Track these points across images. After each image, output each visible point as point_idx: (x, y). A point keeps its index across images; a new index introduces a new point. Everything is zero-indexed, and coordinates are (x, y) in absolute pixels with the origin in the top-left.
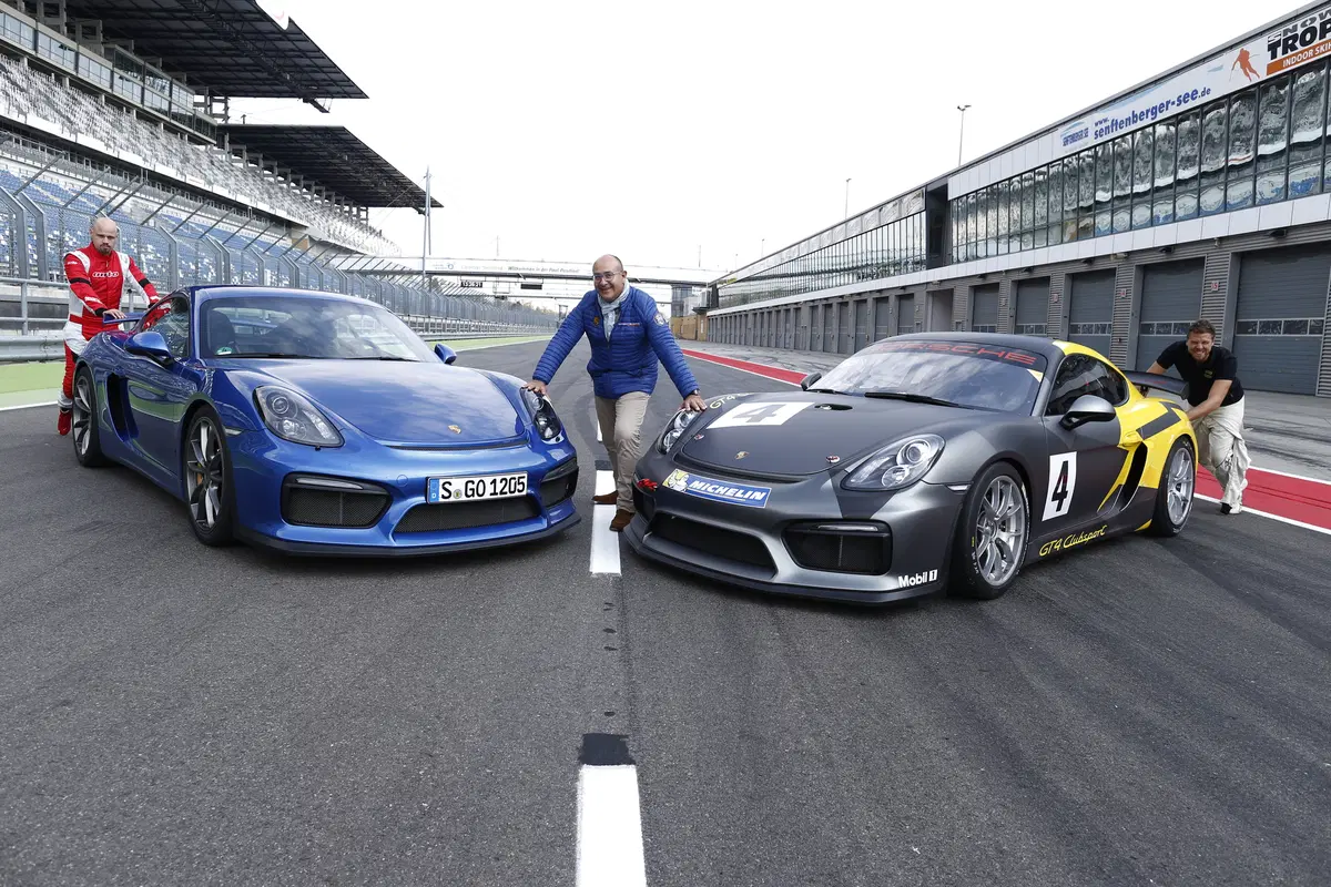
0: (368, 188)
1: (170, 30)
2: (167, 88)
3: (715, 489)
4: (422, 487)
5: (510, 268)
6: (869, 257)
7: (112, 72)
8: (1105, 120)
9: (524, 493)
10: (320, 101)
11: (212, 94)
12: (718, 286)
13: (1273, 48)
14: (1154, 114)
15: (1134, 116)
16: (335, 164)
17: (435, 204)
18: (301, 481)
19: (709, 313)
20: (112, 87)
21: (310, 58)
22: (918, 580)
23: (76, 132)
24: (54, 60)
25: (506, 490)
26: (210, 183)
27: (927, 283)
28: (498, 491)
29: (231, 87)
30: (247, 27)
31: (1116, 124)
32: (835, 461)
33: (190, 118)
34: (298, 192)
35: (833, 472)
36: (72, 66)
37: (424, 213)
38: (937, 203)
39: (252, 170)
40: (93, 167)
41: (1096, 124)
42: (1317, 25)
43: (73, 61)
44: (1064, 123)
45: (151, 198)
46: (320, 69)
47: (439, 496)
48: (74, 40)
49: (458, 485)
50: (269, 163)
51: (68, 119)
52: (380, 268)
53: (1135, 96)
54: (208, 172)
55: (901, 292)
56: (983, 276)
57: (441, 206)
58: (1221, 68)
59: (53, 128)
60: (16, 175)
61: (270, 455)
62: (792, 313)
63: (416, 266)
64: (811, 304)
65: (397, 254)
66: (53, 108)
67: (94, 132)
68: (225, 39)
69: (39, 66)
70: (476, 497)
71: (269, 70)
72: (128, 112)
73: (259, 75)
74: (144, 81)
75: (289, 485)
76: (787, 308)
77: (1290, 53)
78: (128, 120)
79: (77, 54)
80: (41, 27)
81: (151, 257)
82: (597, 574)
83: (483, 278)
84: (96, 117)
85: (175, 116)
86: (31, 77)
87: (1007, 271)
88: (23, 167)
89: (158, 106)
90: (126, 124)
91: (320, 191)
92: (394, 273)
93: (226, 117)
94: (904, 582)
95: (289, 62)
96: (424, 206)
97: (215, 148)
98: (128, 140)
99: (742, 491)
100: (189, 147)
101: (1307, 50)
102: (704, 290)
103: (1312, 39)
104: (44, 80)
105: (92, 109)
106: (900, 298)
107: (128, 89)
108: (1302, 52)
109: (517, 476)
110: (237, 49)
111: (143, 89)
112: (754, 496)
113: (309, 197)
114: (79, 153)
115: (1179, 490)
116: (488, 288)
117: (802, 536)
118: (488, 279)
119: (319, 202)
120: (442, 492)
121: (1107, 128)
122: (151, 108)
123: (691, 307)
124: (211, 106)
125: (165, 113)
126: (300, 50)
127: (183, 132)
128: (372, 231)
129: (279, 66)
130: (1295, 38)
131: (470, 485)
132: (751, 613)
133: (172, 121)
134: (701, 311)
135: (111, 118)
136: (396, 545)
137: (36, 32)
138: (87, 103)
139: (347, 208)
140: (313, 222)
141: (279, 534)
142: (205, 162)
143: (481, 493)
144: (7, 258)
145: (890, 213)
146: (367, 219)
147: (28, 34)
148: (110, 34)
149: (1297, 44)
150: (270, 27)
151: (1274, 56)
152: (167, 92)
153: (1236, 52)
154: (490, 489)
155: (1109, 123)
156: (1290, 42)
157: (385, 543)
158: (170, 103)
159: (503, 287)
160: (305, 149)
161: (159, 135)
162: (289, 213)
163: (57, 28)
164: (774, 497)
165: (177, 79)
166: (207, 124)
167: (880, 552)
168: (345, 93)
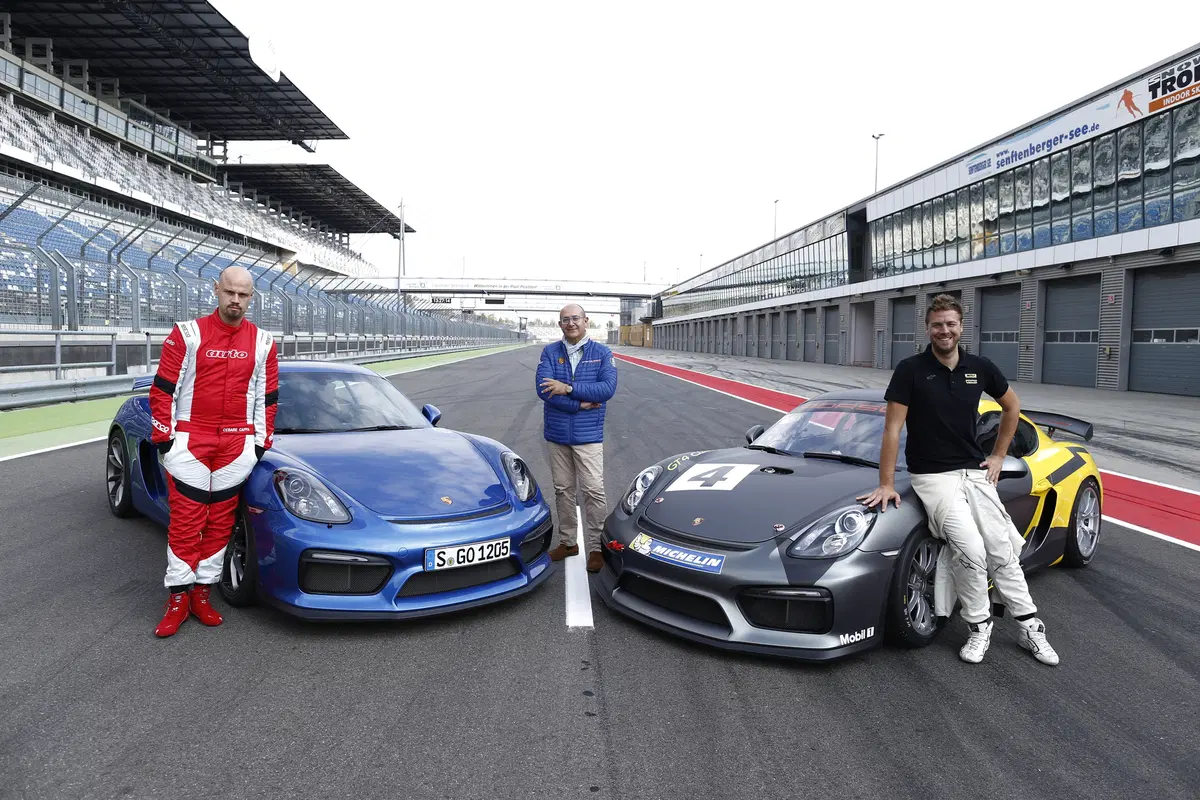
0: (349, 217)
1: (178, 85)
2: (174, 135)
3: (676, 554)
4: (420, 557)
5: (476, 286)
6: (797, 269)
7: (127, 123)
8: (1006, 152)
9: (508, 555)
10: (307, 142)
11: (213, 139)
12: (662, 298)
13: (1153, 88)
14: (1050, 146)
15: (1032, 148)
16: (320, 197)
17: (409, 230)
18: (315, 556)
19: (654, 323)
20: (126, 135)
21: (298, 105)
22: (857, 637)
23: (95, 176)
24: (77, 114)
25: (492, 554)
26: (211, 217)
27: (851, 296)
28: (485, 556)
29: (229, 132)
30: (244, 80)
31: (1015, 156)
32: (781, 529)
33: (194, 160)
34: (287, 221)
35: (780, 539)
36: (93, 119)
37: (398, 238)
38: (857, 224)
39: (248, 204)
40: (110, 205)
41: (998, 155)
42: (1192, 68)
43: (94, 114)
44: (968, 155)
45: (160, 231)
46: (307, 114)
47: (435, 564)
48: (94, 96)
49: (451, 553)
50: (262, 197)
51: (88, 164)
52: (361, 288)
53: (1031, 131)
54: (209, 208)
55: (827, 304)
56: (901, 290)
57: (413, 231)
58: (1108, 106)
59: (76, 172)
60: (43, 215)
61: (290, 533)
62: (729, 322)
63: (392, 285)
64: (747, 315)
65: (376, 274)
66: (76, 155)
67: (111, 175)
68: (226, 92)
69: (65, 120)
70: (467, 563)
71: (262, 116)
72: (140, 156)
73: (254, 121)
74: (154, 129)
75: (305, 560)
76: (724, 318)
77: (1169, 93)
78: (140, 163)
79: (97, 108)
80: (67, 86)
81: (158, 284)
82: (572, 628)
83: (451, 295)
84: (113, 161)
85: (181, 159)
86: (57, 129)
87: (922, 286)
88: (49, 207)
89: (166, 150)
90: (138, 167)
91: (307, 220)
92: (373, 292)
93: (225, 158)
94: (845, 639)
95: (280, 109)
96: (399, 232)
97: (215, 185)
98: (140, 181)
99: (699, 558)
100: (192, 185)
101: (1184, 91)
102: (650, 301)
103: (1189, 81)
104: (68, 131)
105: (109, 155)
106: (826, 309)
107: (140, 136)
108: (1179, 92)
109: (501, 542)
110: (235, 100)
111: (153, 136)
112: (710, 562)
113: (297, 226)
114: (98, 194)
115: (1087, 525)
116: (457, 303)
117: (755, 600)
118: (456, 295)
119: (306, 230)
120: (437, 561)
121: (1008, 159)
122: (160, 152)
123: (637, 318)
124: (211, 149)
125: (172, 156)
126: (290, 99)
127: (187, 172)
128: (353, 254)
129: (270, 112)
130: (1172, 80)
131: (461, 553)
132: (711, 667)
133: (179, 164)
134: (647, 321)
135: (125, 162)
136: (398, 609)
137: (62, 91)
138: (105, 150)
139: (330, 235)
140: (301, 247)
141: (297, 602)
142: (206, 197)
143: (470, 559)
144: (35, 290)
145: (815, 234)
146: (348, 244)
147: (55, 92)
148: (126, 90)
149: (1175, 85)
150: (265, 81)
151: (1154, 96)
152: (174, 138)
153: (1121, 93)
154: (478, 555)
155: (1009, 155)
156: (1169, 84)
157: (387, 608)
158: (177, 148)
159: (469, 302)
160: (294, 184)
161: (167, 176)
162: (280, 241)
163: (80, 87)
164: (728, 564)
165: (182, 126)
166: (208, 164)
167: (823, 614)
168: (329, 134)
